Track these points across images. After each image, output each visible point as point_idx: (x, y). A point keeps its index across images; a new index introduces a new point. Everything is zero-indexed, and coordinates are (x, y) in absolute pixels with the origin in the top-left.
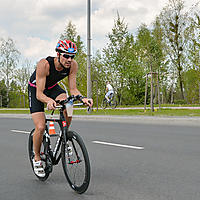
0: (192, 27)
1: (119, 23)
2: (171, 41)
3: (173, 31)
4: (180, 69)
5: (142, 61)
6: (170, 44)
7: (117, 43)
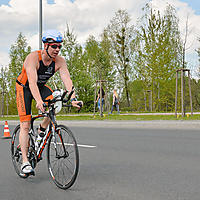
0: (138, 39)
1: (68, 35)
2: (118, 52)
3: (120, 42)
4: (127, 79)
5: (90, 71)
6: (117, 55)
7: (66, 53)
